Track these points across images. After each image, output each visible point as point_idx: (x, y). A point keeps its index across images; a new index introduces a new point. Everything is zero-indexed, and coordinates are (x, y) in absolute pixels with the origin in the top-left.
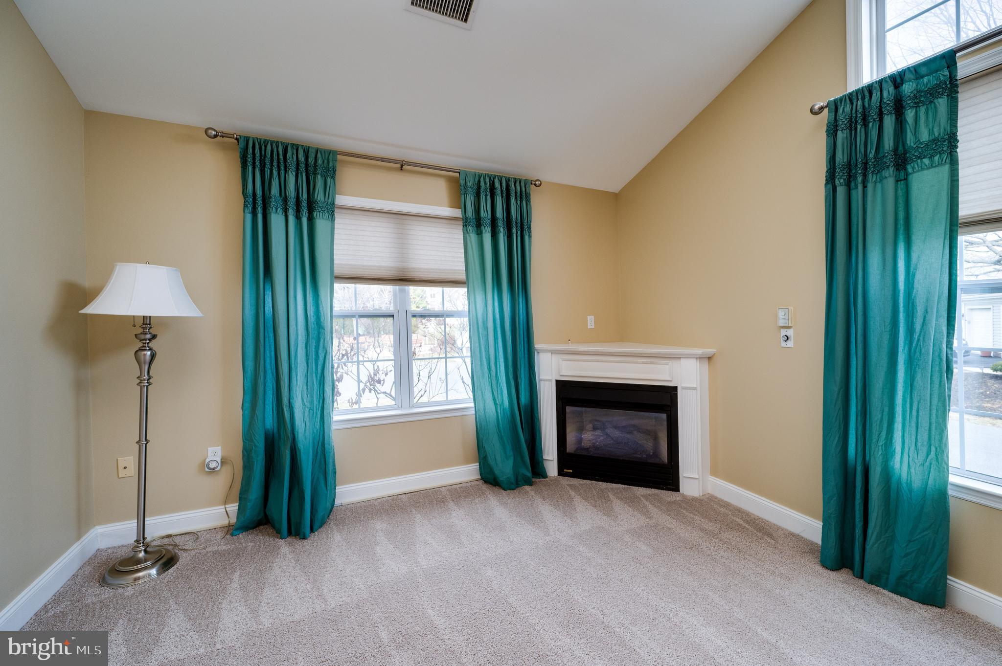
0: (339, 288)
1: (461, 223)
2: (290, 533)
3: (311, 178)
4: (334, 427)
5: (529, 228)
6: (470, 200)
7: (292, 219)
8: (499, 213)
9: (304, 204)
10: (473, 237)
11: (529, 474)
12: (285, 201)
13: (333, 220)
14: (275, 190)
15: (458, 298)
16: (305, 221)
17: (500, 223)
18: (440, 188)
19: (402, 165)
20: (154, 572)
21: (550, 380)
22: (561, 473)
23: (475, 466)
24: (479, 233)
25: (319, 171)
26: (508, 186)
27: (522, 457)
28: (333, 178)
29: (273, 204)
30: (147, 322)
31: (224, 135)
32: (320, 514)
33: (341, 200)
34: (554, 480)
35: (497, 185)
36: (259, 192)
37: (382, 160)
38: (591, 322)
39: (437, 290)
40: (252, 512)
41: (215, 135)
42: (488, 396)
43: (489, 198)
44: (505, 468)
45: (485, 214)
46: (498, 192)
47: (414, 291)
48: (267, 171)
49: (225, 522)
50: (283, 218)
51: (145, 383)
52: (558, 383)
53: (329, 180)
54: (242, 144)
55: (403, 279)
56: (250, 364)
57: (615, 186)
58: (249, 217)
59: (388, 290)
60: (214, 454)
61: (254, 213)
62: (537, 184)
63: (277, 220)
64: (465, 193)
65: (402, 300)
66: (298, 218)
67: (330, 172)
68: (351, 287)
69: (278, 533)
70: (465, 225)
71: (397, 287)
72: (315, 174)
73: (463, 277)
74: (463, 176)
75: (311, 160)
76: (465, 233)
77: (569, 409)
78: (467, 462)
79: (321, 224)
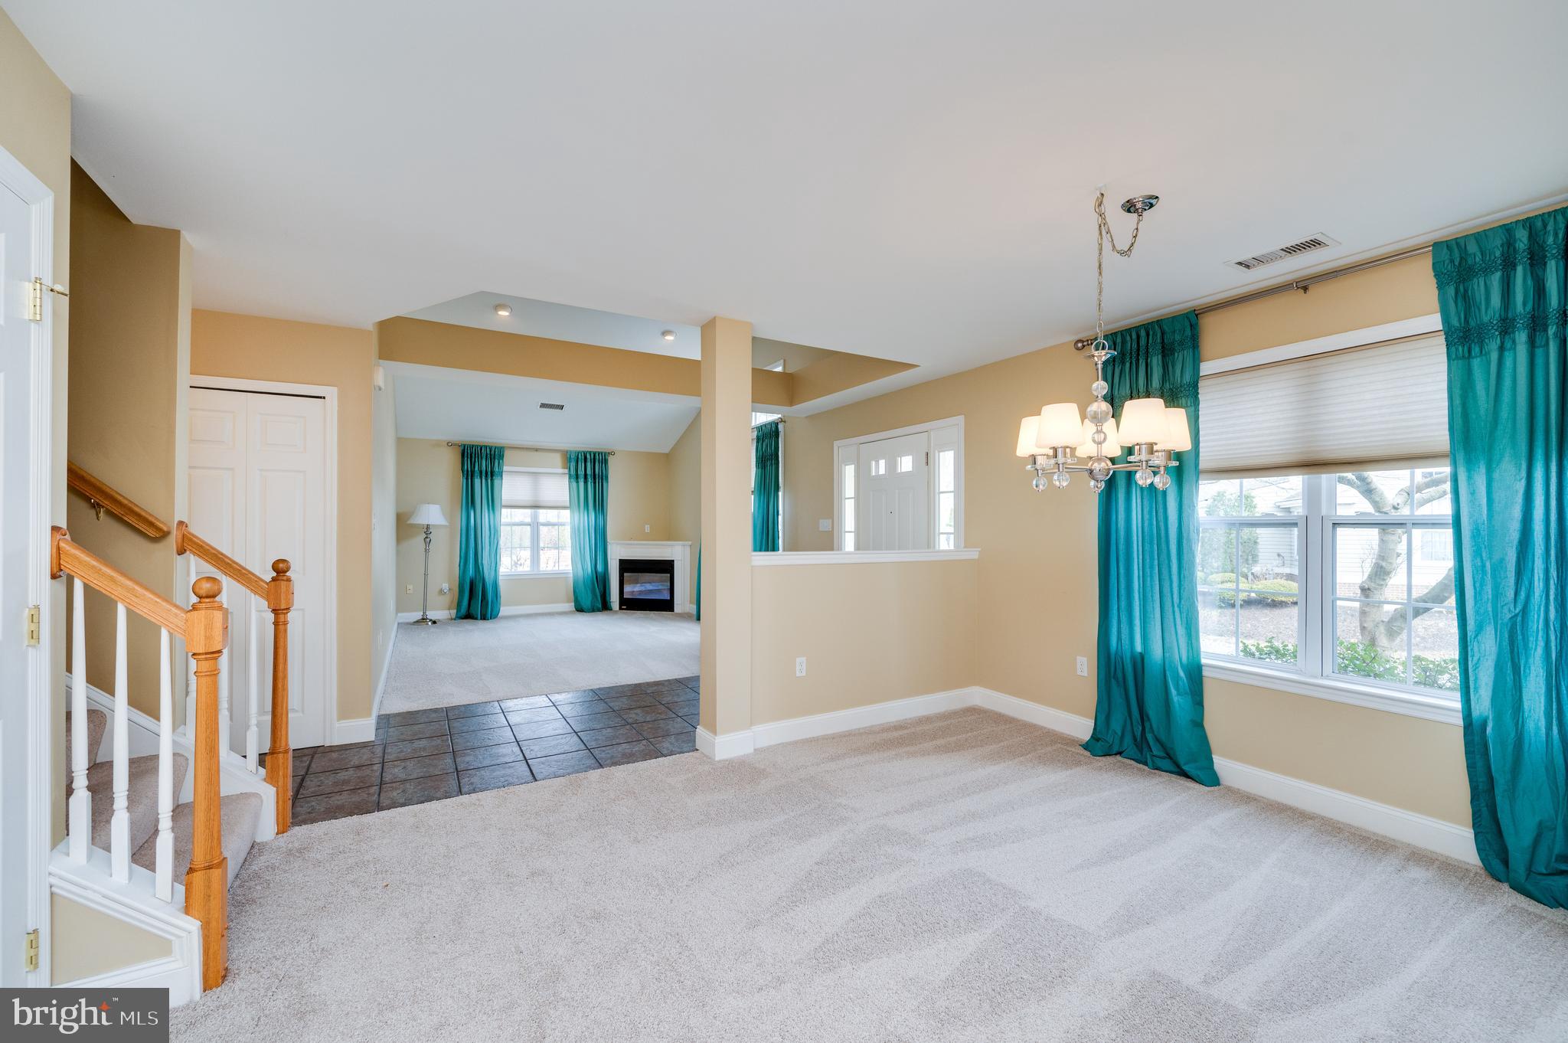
0: (504, 511)
1: (567, 476)
2: (481, 619)
3: (493, 460)
4: (500, 578)
5: (607, 477)
6: (573, 464)
7: (484, 481)
8: (589, 472)
9: (489, 473)
10: (574, 484)
11: (600, 606)
12: (481, 472)
13: (502, 479)
14: (476, 469)
15: (565, 514)
16: (489, 481)
17: (589, 477)
18: (557, 459)
19: (537, 450)
20: (430, 623)
21: (616, 559)
22: (620, 609)
23: (573, 604)
24: (577, 482)
25: (496, 457)
26: (594, 456)
27: (597, 598)
28: (503, 460)
29: (476, 474)
30: (428, 527)
31: (455, 445)
32: (494, 613)
33: (505, 468)
34: (616, 611)
35: (588, 456)
36: (469, 469)
37: (527, 448)
38: (647, 528)
39: (555, 512)
40: (464, 610)
41: (450, 444)
42: (580, 566)
43: (583, 464)
44: (587, 602)
45: (581, 473)
46: (589, 460)
47: (541, 511)
48: (473, 459)
49: (450, 617)
50: (480, 480)
51: (427, 551)
52: (620, 560)
53: (501, 461)
54: (462, 448)
55: (536, 507)
56: (464, 546)
57: (666, 451)
58: (465, 481)
59: (528, 511)
60: (445, 586)
61: (467, 479)
62: (612, 453)
63: (477, 481)
64: (570, 462)
65: (535, 517)
66: (486, 480)
67: (501, 457)
68: (509, 510)
69: (476, 619)
70: (570, 478)
71: (533, 510)
72: (494, 459)
73: (568, 504)
74: (569, 453)
75: (493, 452)
76: (570, 482)
77: (625, 574)
78: (569, 602)
79: (496, 482)
